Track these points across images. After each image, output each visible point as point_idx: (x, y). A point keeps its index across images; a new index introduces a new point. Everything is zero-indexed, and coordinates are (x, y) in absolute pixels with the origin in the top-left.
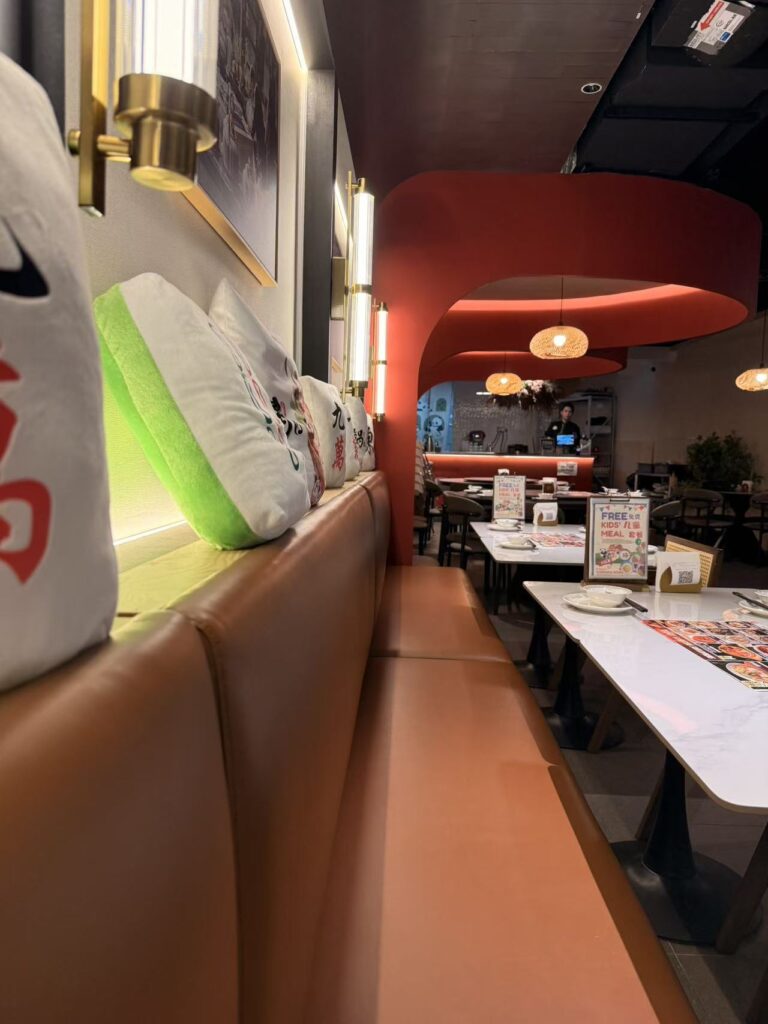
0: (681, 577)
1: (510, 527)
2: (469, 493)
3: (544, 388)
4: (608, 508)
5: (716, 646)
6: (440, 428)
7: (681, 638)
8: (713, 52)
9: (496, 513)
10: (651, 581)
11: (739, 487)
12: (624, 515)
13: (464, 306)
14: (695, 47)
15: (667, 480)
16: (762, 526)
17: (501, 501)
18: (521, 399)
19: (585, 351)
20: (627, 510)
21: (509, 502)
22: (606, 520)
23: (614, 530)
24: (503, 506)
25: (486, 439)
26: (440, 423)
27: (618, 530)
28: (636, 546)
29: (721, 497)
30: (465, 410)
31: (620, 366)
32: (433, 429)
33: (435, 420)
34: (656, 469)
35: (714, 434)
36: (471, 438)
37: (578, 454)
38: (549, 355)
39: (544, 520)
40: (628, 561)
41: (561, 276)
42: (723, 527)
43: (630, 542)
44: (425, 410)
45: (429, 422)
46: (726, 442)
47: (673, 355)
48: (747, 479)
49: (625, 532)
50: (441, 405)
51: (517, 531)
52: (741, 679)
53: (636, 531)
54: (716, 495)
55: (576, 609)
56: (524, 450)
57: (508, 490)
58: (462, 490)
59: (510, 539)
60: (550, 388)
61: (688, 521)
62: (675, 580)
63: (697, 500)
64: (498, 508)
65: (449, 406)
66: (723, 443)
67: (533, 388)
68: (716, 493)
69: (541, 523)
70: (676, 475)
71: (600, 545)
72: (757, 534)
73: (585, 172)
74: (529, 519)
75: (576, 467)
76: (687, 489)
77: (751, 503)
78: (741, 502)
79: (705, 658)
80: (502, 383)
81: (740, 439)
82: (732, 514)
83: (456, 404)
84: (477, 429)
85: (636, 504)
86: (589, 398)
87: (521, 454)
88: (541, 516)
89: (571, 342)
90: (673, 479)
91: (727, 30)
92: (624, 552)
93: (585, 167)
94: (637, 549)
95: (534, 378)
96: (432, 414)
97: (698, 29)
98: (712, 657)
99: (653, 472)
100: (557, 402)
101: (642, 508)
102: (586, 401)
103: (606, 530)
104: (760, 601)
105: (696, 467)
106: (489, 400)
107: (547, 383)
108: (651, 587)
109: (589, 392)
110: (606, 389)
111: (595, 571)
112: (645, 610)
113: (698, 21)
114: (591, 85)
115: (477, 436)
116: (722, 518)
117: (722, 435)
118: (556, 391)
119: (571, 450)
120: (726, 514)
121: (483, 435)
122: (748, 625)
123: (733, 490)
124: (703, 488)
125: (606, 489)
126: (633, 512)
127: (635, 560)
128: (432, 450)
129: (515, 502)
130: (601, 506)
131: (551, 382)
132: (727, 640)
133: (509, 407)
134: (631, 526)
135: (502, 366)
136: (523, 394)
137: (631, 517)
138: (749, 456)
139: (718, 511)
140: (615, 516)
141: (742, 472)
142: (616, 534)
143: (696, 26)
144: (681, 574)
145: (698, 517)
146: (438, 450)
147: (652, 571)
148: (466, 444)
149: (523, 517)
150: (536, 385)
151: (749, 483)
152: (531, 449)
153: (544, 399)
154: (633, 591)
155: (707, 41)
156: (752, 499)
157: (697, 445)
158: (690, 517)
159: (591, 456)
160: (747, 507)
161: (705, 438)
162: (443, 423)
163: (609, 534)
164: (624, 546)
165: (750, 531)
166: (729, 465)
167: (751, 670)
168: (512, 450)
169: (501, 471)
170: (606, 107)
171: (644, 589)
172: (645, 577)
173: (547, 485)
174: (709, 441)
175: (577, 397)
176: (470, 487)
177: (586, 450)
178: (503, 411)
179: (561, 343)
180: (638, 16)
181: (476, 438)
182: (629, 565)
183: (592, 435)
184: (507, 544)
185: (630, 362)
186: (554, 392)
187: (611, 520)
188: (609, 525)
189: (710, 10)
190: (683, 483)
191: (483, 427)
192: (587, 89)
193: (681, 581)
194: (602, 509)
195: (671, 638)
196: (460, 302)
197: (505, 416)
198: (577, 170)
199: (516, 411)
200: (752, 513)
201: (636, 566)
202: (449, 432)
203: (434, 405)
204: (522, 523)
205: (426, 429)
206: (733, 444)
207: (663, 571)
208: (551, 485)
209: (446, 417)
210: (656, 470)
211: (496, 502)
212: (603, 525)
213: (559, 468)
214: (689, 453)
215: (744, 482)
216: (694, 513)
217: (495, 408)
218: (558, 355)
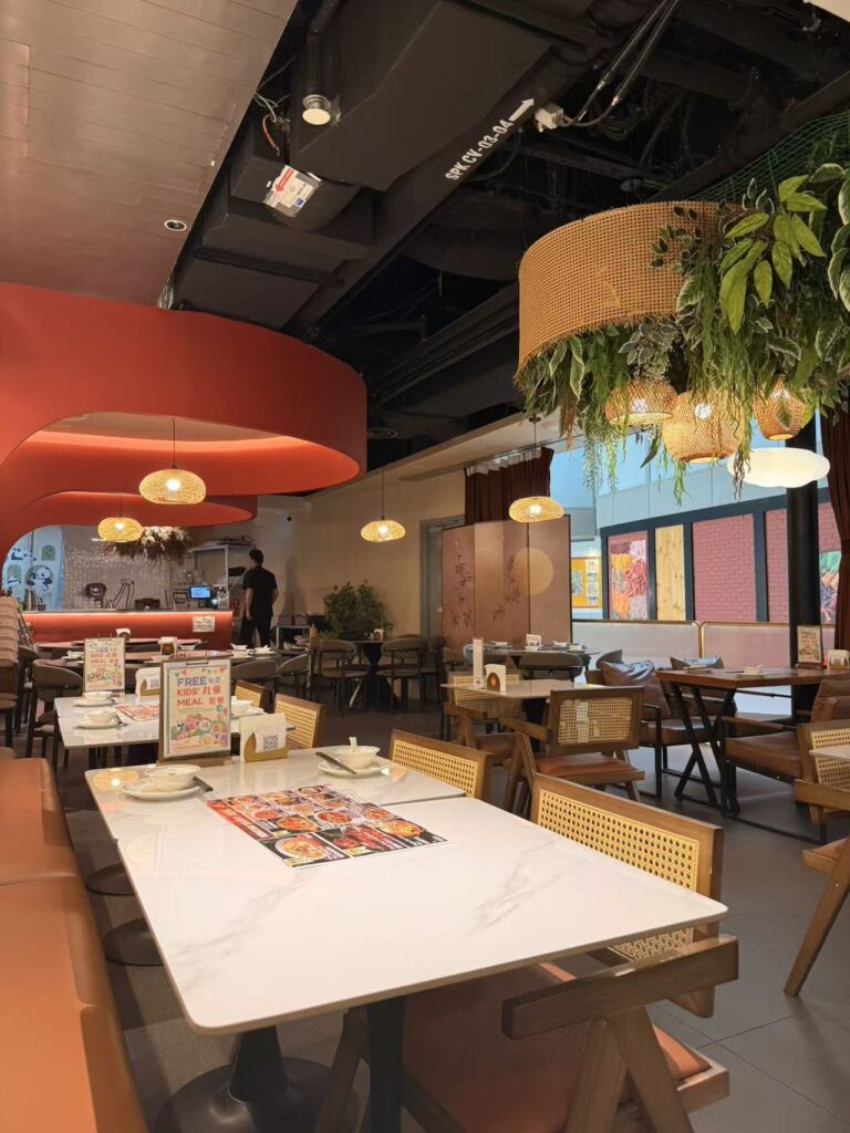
0: (266, 742)
1: (102, 700)
2: (67, 660)
3: (173, 535)
4: (184, 673)
5: (275, 820)
6: (48, 581)
7: (244, 817)
8: (291, 214)
9: (87, 685)
10: (235, 751)
11: (372, 636)
12: (203, 679)
13: (43, 437)
14: (273, 206)
15: (307, 631)
16: (393, 673)
17: (95, 670)
18: (146, 547)
19: (203, 498)
20: (205, 674)
21: (104, 670)
22: (183, 686)
23: (192, 697)
24: (96, 676)
25: (108, 592)
26: (47, 575)
27: (197, 697)
28: (217, 713)
29: (355, 647)
30: (81, 558)
31: (250, 515)
32: (39, 583)
33: (39, 572)
34: (297, 620)
35: (348, 584)
36: (88, 592)
37: (215, 608)
38: (164, 499)
39: (149, 688)
40: (208, 732)
41: (171, 417)
42: (360, 677)
43: (211, 710)
44: (28, 559)
45: (32, 574)
46: (360, 590)
47: (307, 505)
48: (379, 627)
49: (205, 698)
50: (48, 553)
51: (110, 705)
52: (284, 857)
53: (216, 696)
54: (351, 645)
55: (136, 799)
56: (154, 604)
57: (103, 657)
58: (59, 657)
59: (92, 717)
60: (181, 535)
61: (326, 674)
62: (260, 748)
63: (331, 651)
64: (90, 679)
65: (59, 554)
66: (357, 593)
67: (160, 535)
68: (350, 643)
69: (145, 693)
70: (316, 626)
71: (176, 716)
72: (389, 680)
73: (183, 309)
74: (130, 689)
75: (214, 621)
76: (325, 640)
77: (382, 651)
78: (373, 651)
79: (256, 837)
80: (118, 528)
81: (371, 588)
82: (368, 663)
83: (67, 551)
84: (95, 581)
85: (216, 666)
86: (226, 547)
87: (151, 610)
88: (145, 683)
89: (186, 487)
90: (312, 631)
91: (300, 196)
92: (204, 721)
93: (182, 304)
94: (219, 717)
95: (161, 525)
96: (35, 563)
97: (274, 189)
98: (265, 835)
99: (293, 624)
100: (190, 551)
101: (222, 670)
102: (223, 550)
103: (181, 698)
104: (337, 760)
105: (334, 617)
106: (107, 547)
107: (176, 530)
108: (234, 758)
109: (225, 541)
110: (243, 538)
111: (170, 749)
112: (210, 789)
113: (273, 182)
114: (175, 221)
115: (96, 590)
116: (359, 668)
117: (356, 583)
118: (188, 538)
119: (206, 604)
120: (363, 662)
121: (103, 588)
122: (319, 789)
123: (366, 638)
124: (340, 638)
125: (234, 646)
126: (213, 675)
127: (216, 729)
128: (33, 608)
129: (112, 669)
130: (176, 671)
131: (181, 529)
132: (291, 811)
133: (132, 557)
134: (212, 691)
135: (117, 510)
136: (149, 542)
137: (211, 681)
138: (381, 604)
139: (356, 661)
140: (193, 681)
141: (375, 621)
142: (195, 701)
143: (271, 186)
144: (265, 739)
145: (337, 668)
146: (42, 608)
147: (236, 739)
148: (79, 600)
149: (123, 687)
150: (164, 532)
151: (381, 631)
152: (163, 603)
153: (174, 548)
154: (202, 766)
155: (283, 203)
156: (382, 648)
157: (333, 595)
158: (330, 669)
159: (230, 609)
160: (380, 656)
161: (340, 589)
162: (52, 574)
163: (186, 702)
164: (204, 715)
165: (384, 679)
166: (364, 614)
167: (302, 844)
168: (141, 605)
169: (119, 631)
170: (193, 246)
171: (226, 762)
172: (229, 748)
173: (165, 645)
174: (344, 590)
175: (213, 545)
176: (69, 653)
177: (223, 603)
178: (126, 559)
179: (175, 487)
180: (213, 164)
181: (96, 592)
182: (210, 736)
183: (230, 586)
184: (87, 722)
185: (260, 510)
186: (185, 539)
187: (188, 687)
188: (186, 692)
189: (282, 174)
190: (322, 634)
191: (103, 579)
192: (171, 225)
193: (265, 747)
194: (177, 675)
195: (231, 819)
196: (40, 433)
197: (131, 566)
198: (175, 307)
199: (141, 560)
200: (385, 661)
201: (217, 736)
202: (59, 586)
203: (38, 553)
204: (122, 694)
205: (30, 583)
206: (366, 592)
207: (247, 738)
208: (171, 645)
209: (55, 567)
210: (297, 622)
211: (88, 671)
212: (179, 693)
213: (195, 624)
214: (326, 603)
215: (376, 630)
216: (334, 665)
217: (114, 558)
218: (174, 500)
